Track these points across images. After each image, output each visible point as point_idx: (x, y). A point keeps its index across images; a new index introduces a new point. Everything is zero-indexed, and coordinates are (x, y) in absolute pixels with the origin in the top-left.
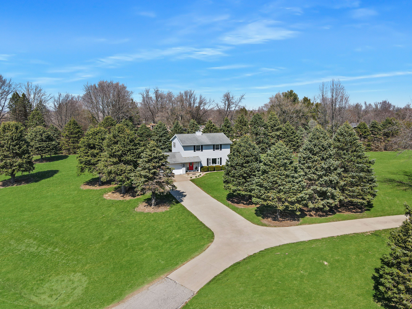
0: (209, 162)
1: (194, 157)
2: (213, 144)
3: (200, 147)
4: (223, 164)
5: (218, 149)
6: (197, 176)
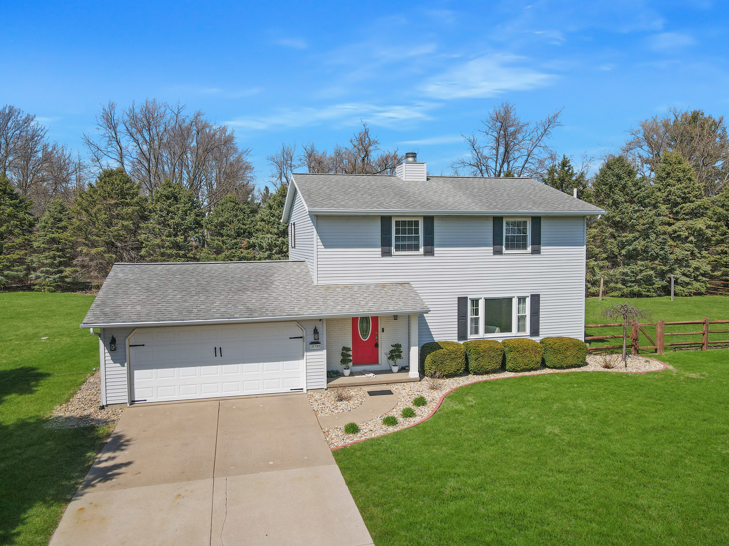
0: (469, 317)
1: (383, 286)
3: (417, 231)
4: (546, 332)
5: (518, 247)
6: (396, 413)
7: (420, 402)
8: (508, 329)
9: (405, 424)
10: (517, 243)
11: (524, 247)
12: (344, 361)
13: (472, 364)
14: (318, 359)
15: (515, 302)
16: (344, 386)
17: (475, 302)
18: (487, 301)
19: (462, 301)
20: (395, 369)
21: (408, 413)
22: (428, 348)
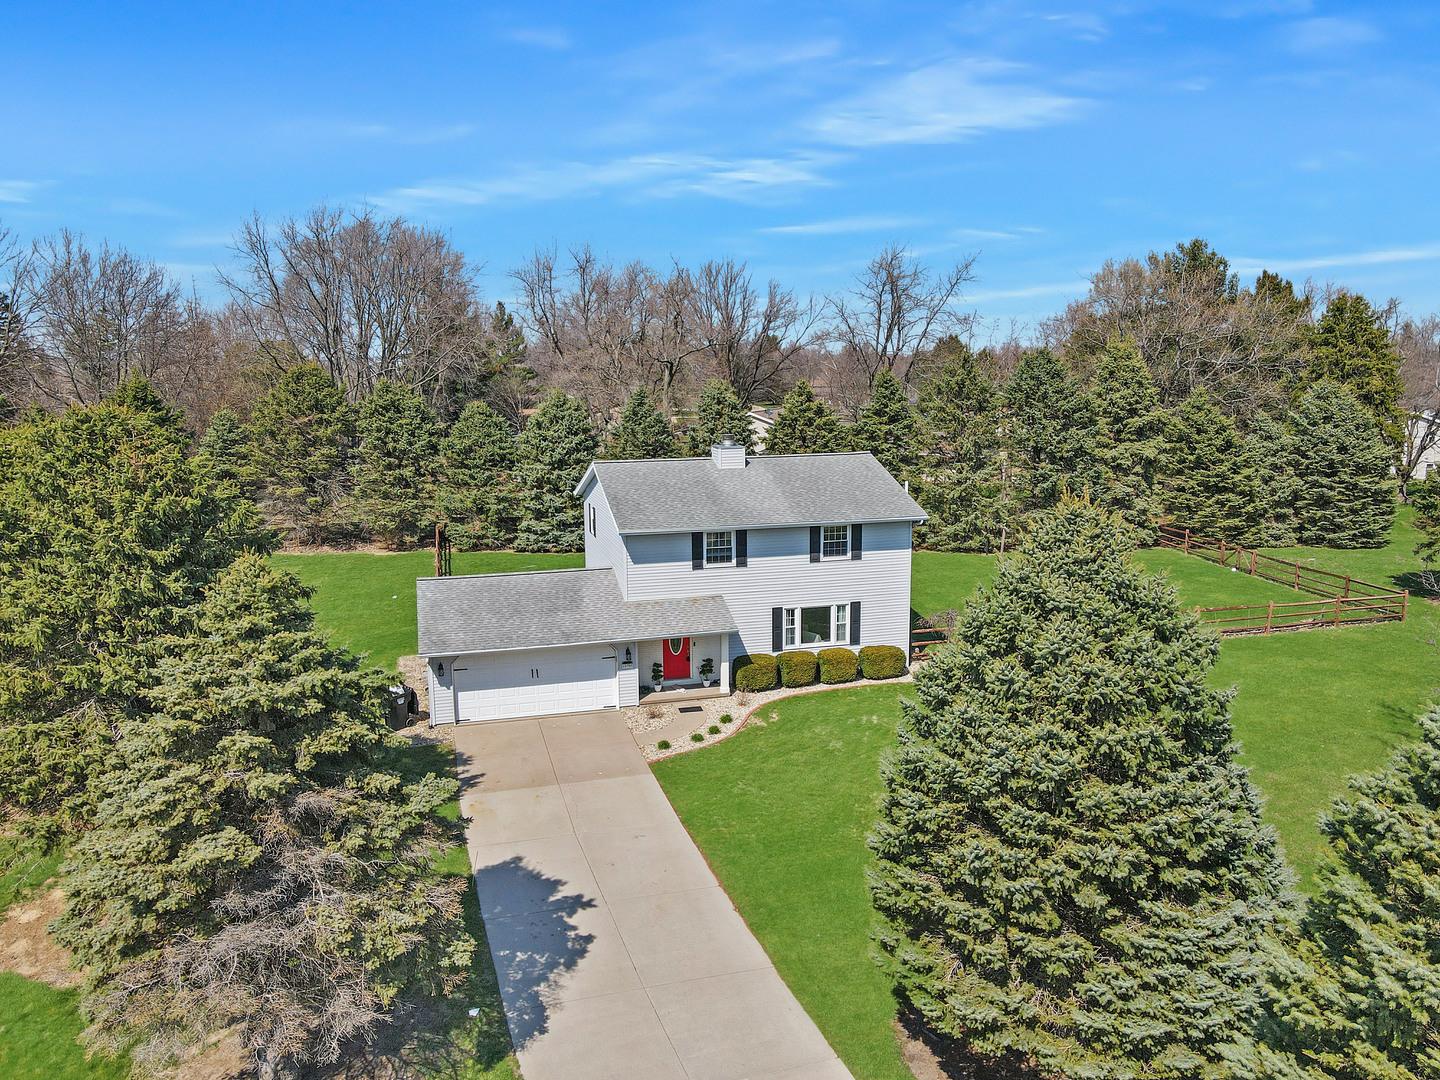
0: (784, 627)
1: (695, 600)
2: (812, 522)
3: (729, 542)
4: (867, 639)
5: (838, 553)
6: (703, 731)
7: (727, 719)
8: (826, 637)
9: (710, 740)
10: (836, 549)
11: (844, 553)
12: (656, 677)
13: (785, 678)
14: (631, 677)
15: (833, 611)
16: (656, 703)
17: (791, 612)
18: (802, 609)
19: (777, 613)
20: (707, 683)
21: (714, 730)
22: (740, 662)
